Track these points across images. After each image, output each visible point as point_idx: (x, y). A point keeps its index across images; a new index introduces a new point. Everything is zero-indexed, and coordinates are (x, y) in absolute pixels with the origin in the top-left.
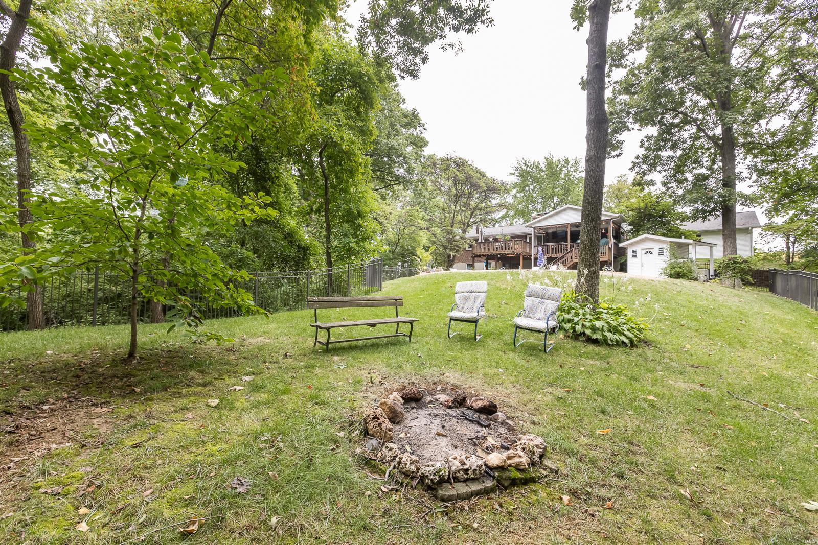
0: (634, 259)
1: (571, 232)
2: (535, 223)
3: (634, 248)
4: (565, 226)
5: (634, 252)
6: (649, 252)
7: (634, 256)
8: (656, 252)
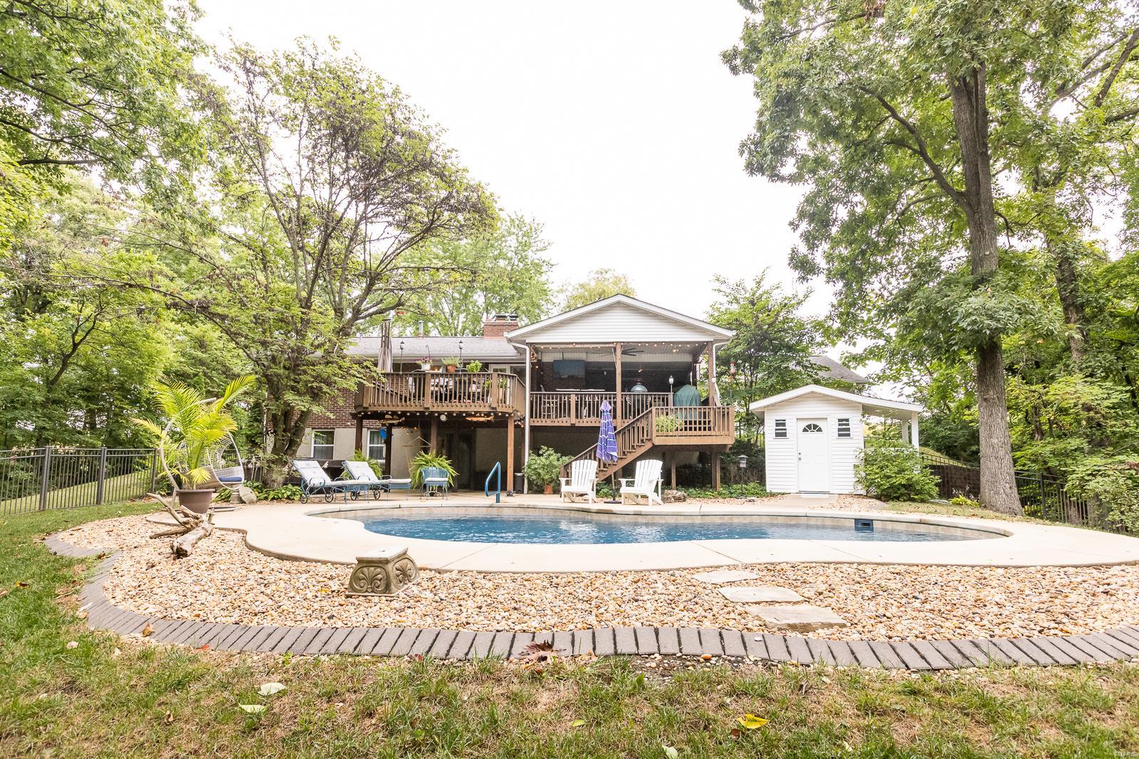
0: (781, 441)
1: (623, 364)
2: (533, 333)
3: (780, 415)
4: (609, 348)
5: (780, 424)
6: (812, 428)
7: (781, 434)
8: (831, 427)
